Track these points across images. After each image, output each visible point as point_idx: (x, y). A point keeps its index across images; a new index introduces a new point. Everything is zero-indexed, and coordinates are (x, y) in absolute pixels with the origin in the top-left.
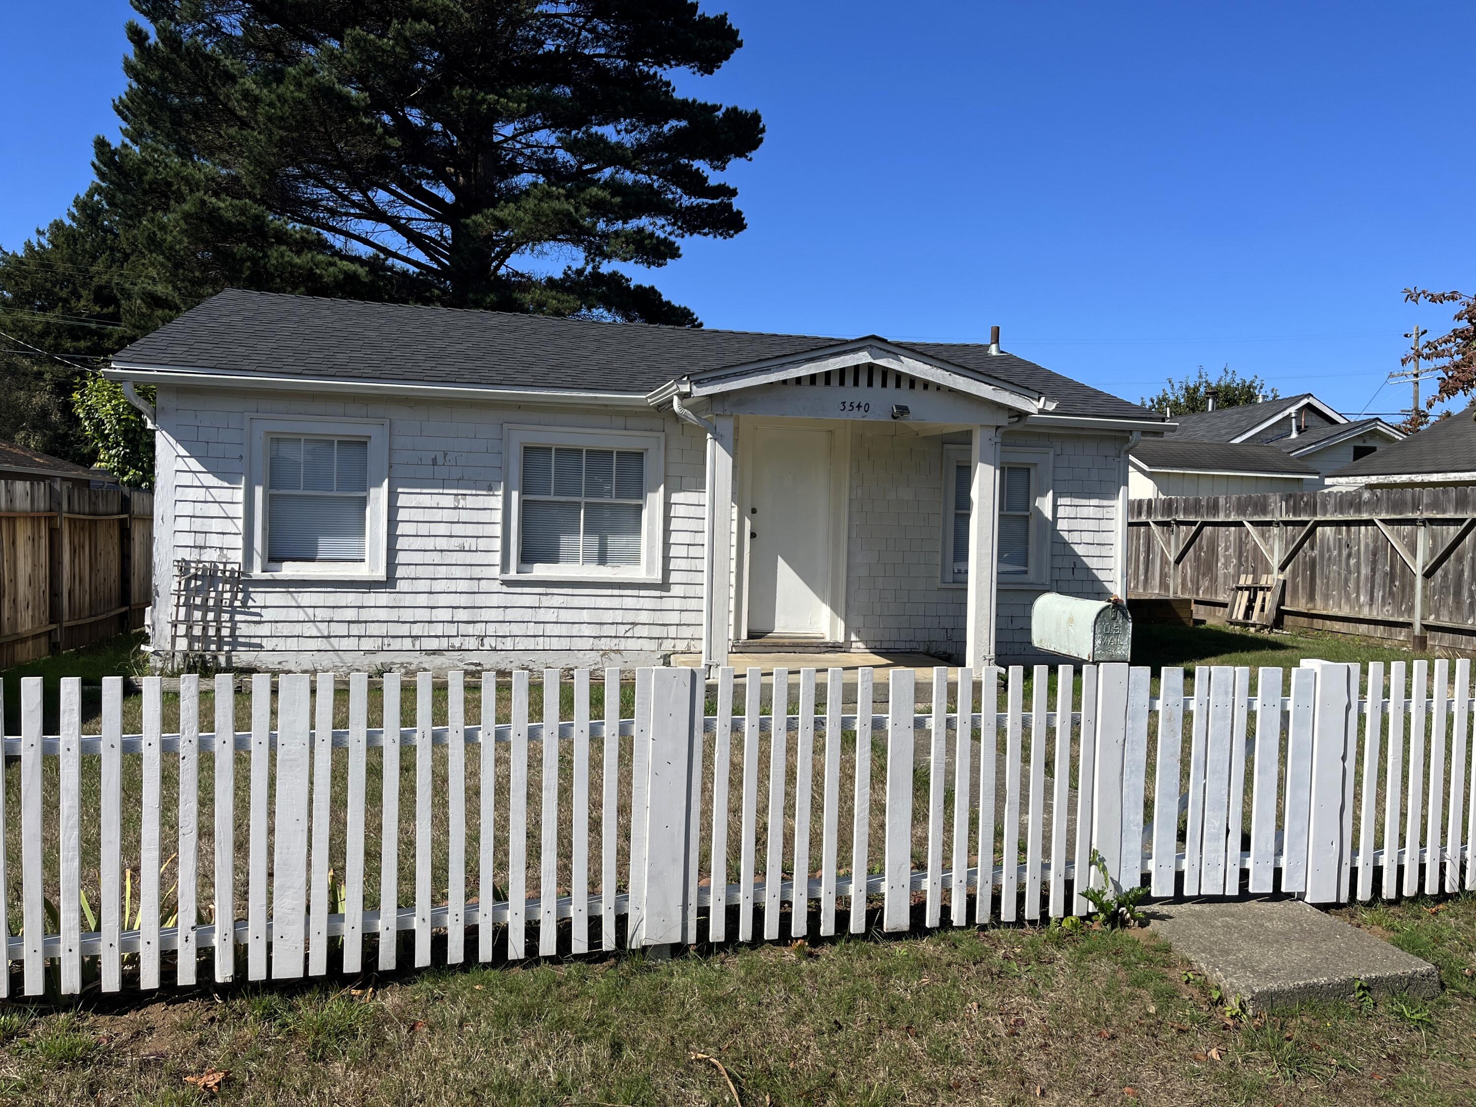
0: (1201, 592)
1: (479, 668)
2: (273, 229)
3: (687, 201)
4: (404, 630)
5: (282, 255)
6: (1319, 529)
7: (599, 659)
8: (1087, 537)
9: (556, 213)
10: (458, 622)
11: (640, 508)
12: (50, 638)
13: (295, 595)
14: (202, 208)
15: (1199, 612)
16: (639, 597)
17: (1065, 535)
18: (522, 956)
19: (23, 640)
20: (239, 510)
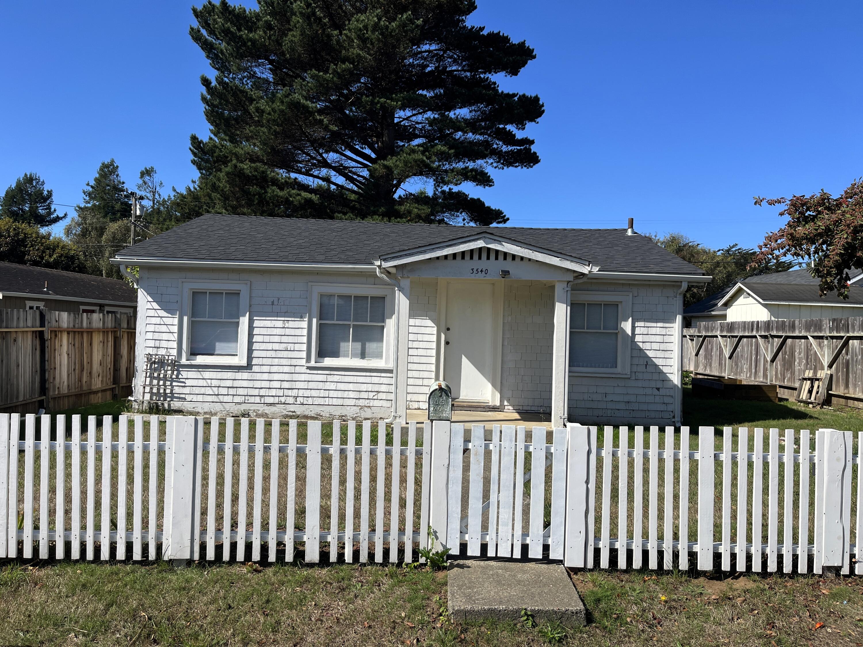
0: (786, 381)
1: (294, 414)
2: (270, 178)
3: (504, 148)
4: (256, 392)
5: (273, 191)
6: (851, 341)
7: (358, 411)
8: (655, 346)
9: (415, 161)
10: (284, 389)
11: (383, 327)
12: (113, 392)
13: (202, 373)
14: (235, 169)
15: (782, 393)
16: (380, 377)
17: (641, 345)
18: (107, 559)
19: (96, 392)
20: (175, 329)
